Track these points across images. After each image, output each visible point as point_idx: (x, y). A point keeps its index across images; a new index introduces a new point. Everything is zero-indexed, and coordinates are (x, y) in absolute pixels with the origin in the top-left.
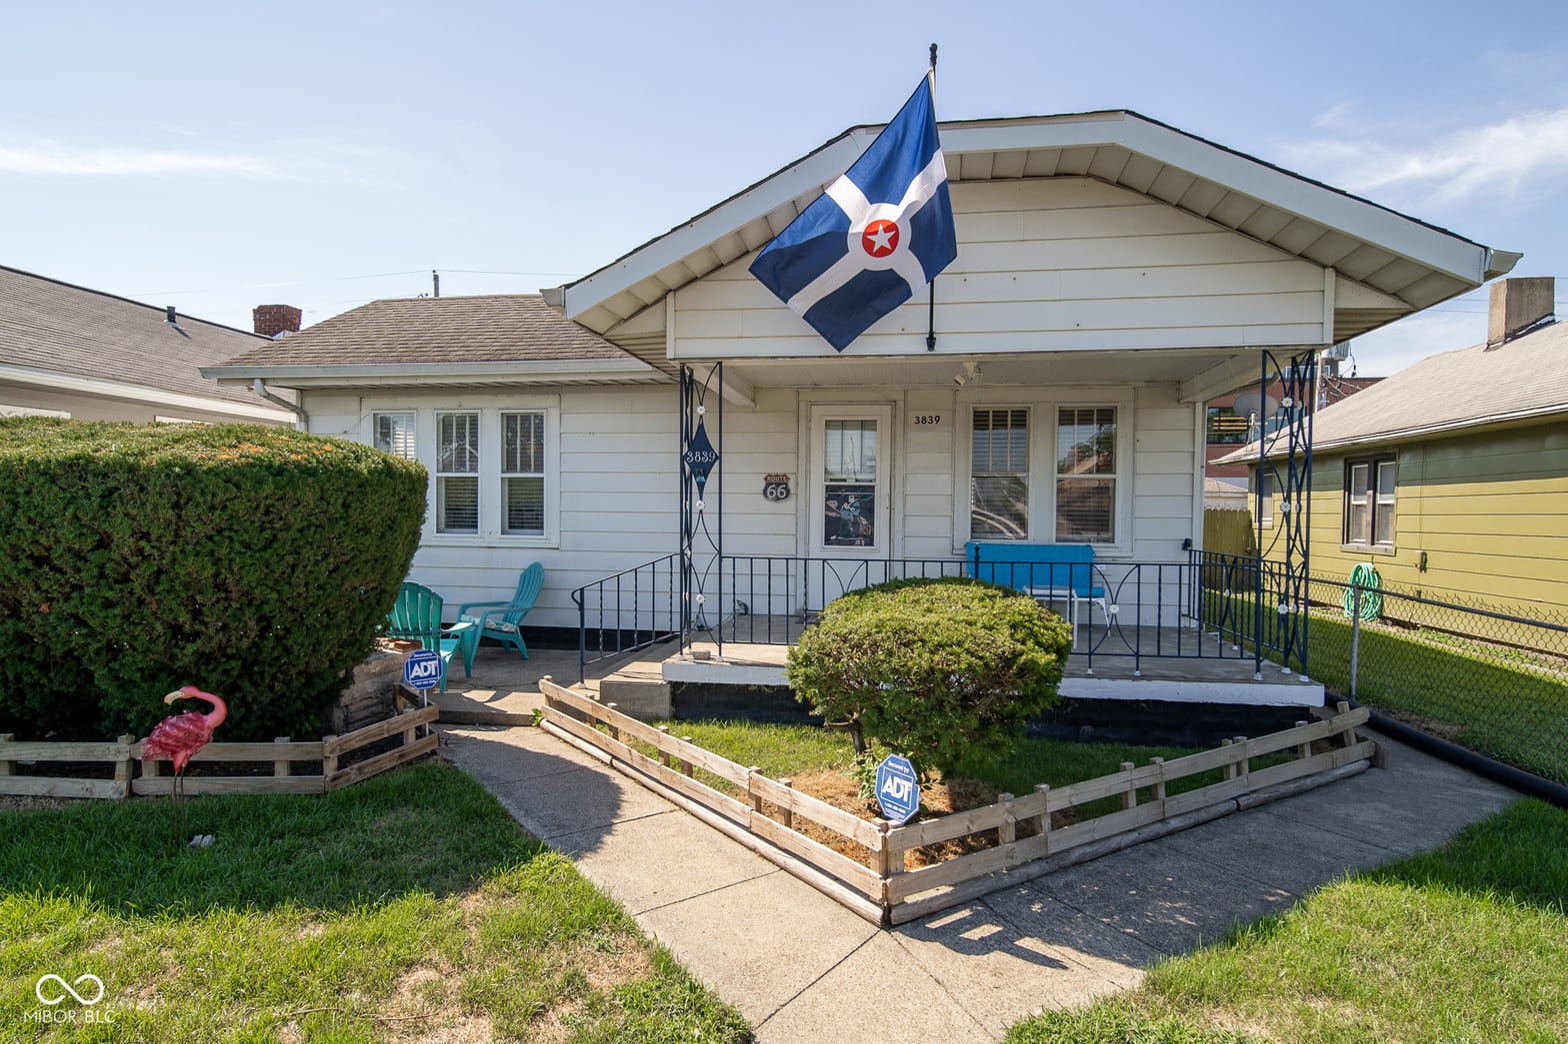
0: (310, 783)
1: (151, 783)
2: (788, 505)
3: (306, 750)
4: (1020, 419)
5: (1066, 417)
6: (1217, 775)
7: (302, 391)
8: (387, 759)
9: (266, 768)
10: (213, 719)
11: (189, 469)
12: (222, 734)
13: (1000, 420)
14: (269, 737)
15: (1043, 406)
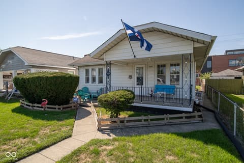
0: (59, 110)
1: (46, 109)
2: (132, 80)
3: (59, 107)
4: (165, 66)
5: (172, 65)
6: (163, 119)
7: (79, 67)
8: (69, 109)
9: (56, 108)
10: (46, 102)
11: (47, 77)
12: (48, 104)
13: (162, 66)
14: (55, 105)
15: (168, 64)
